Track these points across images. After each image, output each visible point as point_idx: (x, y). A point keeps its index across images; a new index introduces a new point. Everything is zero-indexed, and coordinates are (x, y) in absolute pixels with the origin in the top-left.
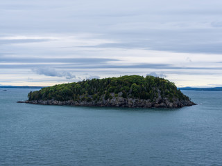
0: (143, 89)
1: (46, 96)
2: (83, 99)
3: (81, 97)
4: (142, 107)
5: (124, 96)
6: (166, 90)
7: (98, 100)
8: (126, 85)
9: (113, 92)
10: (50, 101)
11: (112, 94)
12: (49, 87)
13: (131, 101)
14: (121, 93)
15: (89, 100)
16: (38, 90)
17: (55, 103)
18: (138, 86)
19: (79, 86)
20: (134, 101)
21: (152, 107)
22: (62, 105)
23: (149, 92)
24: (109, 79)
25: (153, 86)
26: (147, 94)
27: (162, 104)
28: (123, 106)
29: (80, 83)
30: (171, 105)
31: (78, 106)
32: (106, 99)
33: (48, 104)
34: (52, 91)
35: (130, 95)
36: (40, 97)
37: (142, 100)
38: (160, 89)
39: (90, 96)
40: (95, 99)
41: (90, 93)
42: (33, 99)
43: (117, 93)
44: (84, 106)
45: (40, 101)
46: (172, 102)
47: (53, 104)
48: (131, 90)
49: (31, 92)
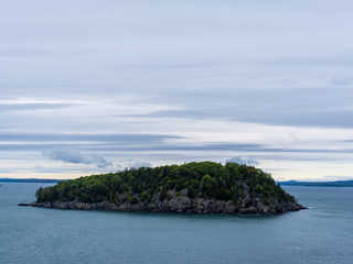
0: (221, 184)
1: (65, 195)
2: (125, 200)
3: (121, 197)
4: (220, 212)
5: (190, 195)
7: (149, 201)
8: (194, 177)
9: (172, 188)
10: (71, 203)
11: (172, 193)
12: (70, 181)
13: (201, 202)
14: (185, 191)
15: (134, 202)
16: (53, 185)
17: (80, 205)
18: (214, 179)
19: (118, 179)
20: (206, 203)
21: (236, 213)
22: (91, 209)
24: (166, 167)
26: (228, 191)
27: (252, 208)
28: (189, 211)
29: (119, 174)
30: (265, 210)
31: (117, 211)
32: (162, 199)
33: (68, 208)
34: (74, 187)
36: (56, 196)
37: (219, 202)
38: (248, 185)
39: (136, 196)
41: (136, 191)
42: (44, 201)
43: (179, 190)
44: (126, 211)
45: (56, 203)
46: (268, 204)
47: (76, 208)
48: (201, 186)
49: (41, 189)
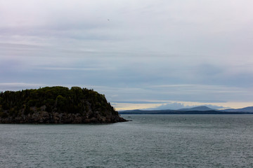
6: (97, 103)
23: (77, 105)
25: (82, 98)
35: (55, 109)
40: (11, 115)
